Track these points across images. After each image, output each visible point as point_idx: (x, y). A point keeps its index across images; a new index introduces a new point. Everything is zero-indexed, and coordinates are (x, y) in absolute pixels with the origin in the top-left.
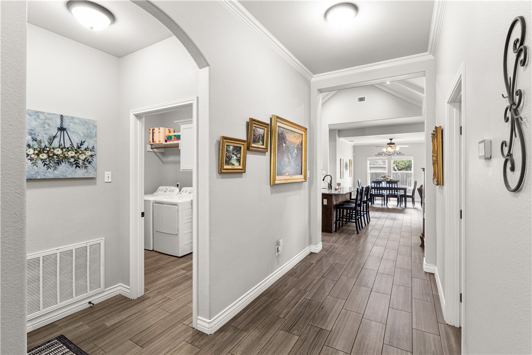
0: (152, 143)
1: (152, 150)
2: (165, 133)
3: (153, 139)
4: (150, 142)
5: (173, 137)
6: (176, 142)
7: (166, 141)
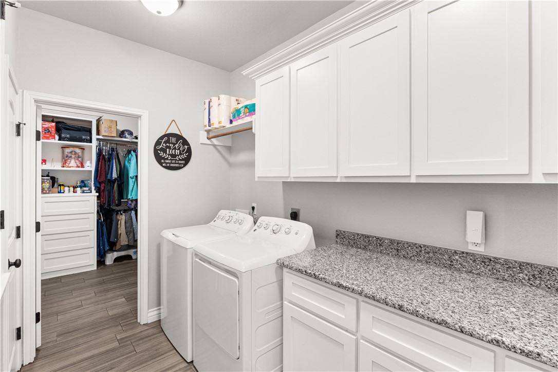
0: (208, 128)
1: (208, 142)
2: (230, 107)
3: (209, 119)
4: (206, 126)
5: (242, 111)
6: (248, 119)
7: (231, 122)
